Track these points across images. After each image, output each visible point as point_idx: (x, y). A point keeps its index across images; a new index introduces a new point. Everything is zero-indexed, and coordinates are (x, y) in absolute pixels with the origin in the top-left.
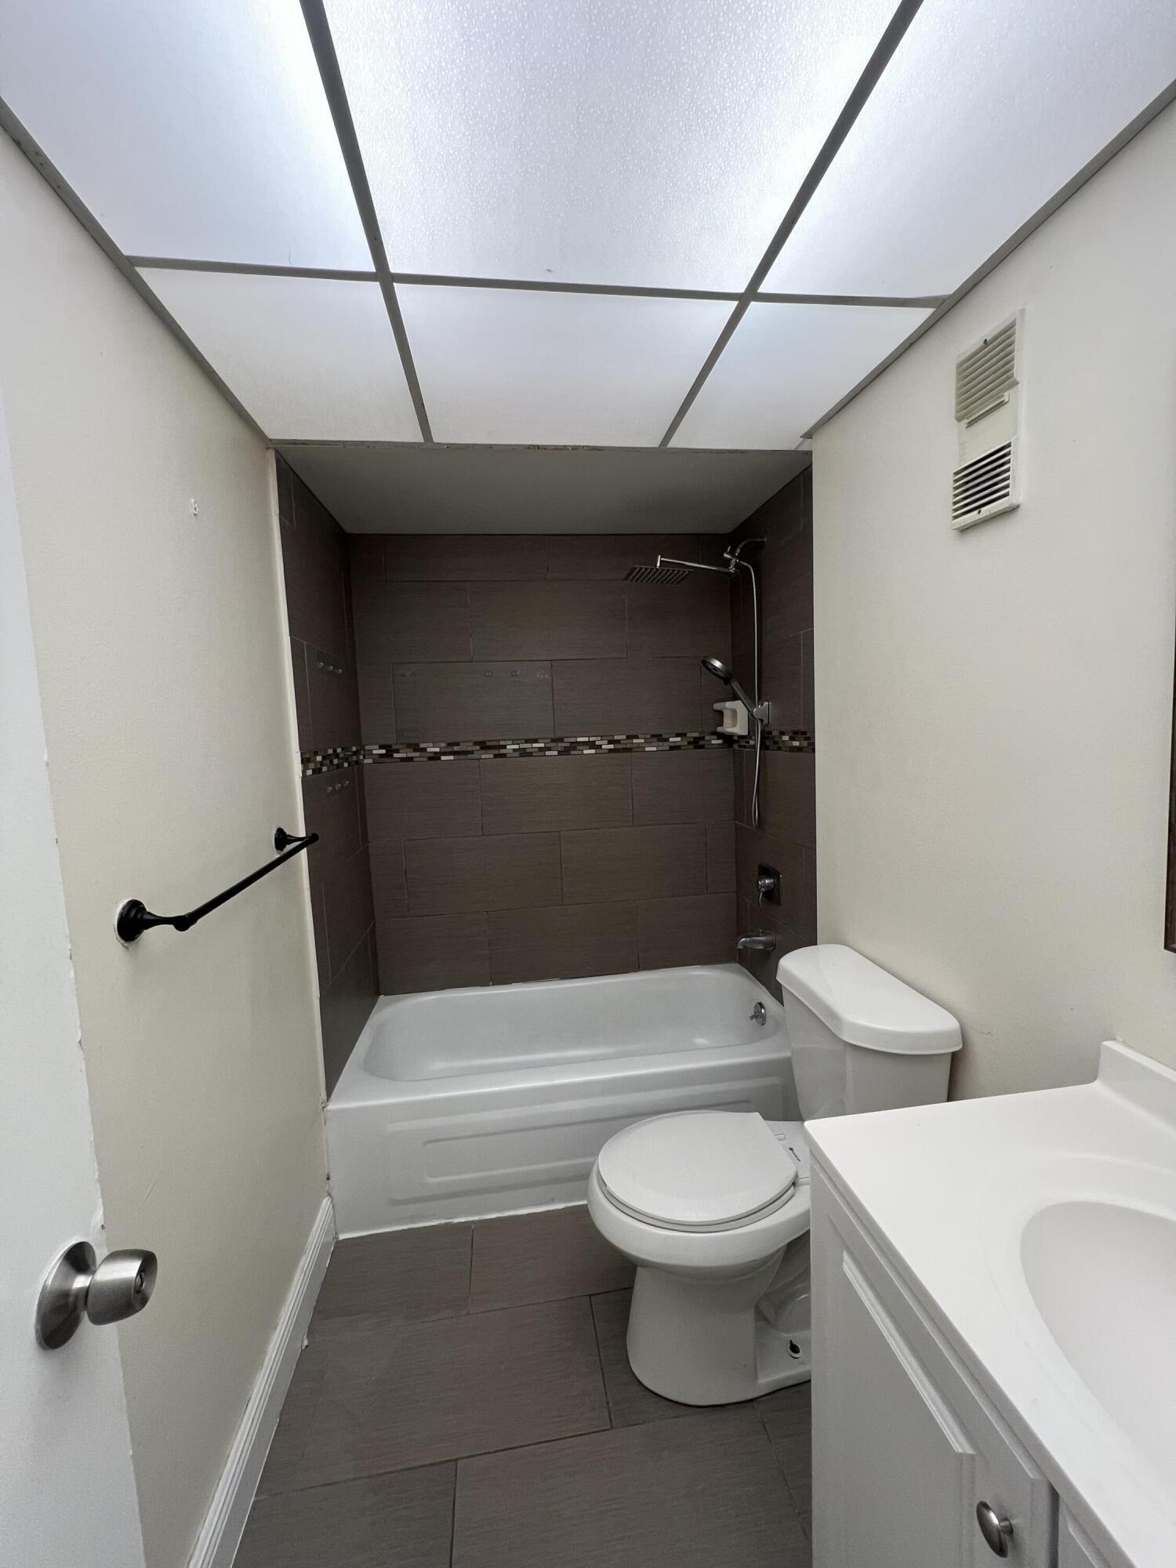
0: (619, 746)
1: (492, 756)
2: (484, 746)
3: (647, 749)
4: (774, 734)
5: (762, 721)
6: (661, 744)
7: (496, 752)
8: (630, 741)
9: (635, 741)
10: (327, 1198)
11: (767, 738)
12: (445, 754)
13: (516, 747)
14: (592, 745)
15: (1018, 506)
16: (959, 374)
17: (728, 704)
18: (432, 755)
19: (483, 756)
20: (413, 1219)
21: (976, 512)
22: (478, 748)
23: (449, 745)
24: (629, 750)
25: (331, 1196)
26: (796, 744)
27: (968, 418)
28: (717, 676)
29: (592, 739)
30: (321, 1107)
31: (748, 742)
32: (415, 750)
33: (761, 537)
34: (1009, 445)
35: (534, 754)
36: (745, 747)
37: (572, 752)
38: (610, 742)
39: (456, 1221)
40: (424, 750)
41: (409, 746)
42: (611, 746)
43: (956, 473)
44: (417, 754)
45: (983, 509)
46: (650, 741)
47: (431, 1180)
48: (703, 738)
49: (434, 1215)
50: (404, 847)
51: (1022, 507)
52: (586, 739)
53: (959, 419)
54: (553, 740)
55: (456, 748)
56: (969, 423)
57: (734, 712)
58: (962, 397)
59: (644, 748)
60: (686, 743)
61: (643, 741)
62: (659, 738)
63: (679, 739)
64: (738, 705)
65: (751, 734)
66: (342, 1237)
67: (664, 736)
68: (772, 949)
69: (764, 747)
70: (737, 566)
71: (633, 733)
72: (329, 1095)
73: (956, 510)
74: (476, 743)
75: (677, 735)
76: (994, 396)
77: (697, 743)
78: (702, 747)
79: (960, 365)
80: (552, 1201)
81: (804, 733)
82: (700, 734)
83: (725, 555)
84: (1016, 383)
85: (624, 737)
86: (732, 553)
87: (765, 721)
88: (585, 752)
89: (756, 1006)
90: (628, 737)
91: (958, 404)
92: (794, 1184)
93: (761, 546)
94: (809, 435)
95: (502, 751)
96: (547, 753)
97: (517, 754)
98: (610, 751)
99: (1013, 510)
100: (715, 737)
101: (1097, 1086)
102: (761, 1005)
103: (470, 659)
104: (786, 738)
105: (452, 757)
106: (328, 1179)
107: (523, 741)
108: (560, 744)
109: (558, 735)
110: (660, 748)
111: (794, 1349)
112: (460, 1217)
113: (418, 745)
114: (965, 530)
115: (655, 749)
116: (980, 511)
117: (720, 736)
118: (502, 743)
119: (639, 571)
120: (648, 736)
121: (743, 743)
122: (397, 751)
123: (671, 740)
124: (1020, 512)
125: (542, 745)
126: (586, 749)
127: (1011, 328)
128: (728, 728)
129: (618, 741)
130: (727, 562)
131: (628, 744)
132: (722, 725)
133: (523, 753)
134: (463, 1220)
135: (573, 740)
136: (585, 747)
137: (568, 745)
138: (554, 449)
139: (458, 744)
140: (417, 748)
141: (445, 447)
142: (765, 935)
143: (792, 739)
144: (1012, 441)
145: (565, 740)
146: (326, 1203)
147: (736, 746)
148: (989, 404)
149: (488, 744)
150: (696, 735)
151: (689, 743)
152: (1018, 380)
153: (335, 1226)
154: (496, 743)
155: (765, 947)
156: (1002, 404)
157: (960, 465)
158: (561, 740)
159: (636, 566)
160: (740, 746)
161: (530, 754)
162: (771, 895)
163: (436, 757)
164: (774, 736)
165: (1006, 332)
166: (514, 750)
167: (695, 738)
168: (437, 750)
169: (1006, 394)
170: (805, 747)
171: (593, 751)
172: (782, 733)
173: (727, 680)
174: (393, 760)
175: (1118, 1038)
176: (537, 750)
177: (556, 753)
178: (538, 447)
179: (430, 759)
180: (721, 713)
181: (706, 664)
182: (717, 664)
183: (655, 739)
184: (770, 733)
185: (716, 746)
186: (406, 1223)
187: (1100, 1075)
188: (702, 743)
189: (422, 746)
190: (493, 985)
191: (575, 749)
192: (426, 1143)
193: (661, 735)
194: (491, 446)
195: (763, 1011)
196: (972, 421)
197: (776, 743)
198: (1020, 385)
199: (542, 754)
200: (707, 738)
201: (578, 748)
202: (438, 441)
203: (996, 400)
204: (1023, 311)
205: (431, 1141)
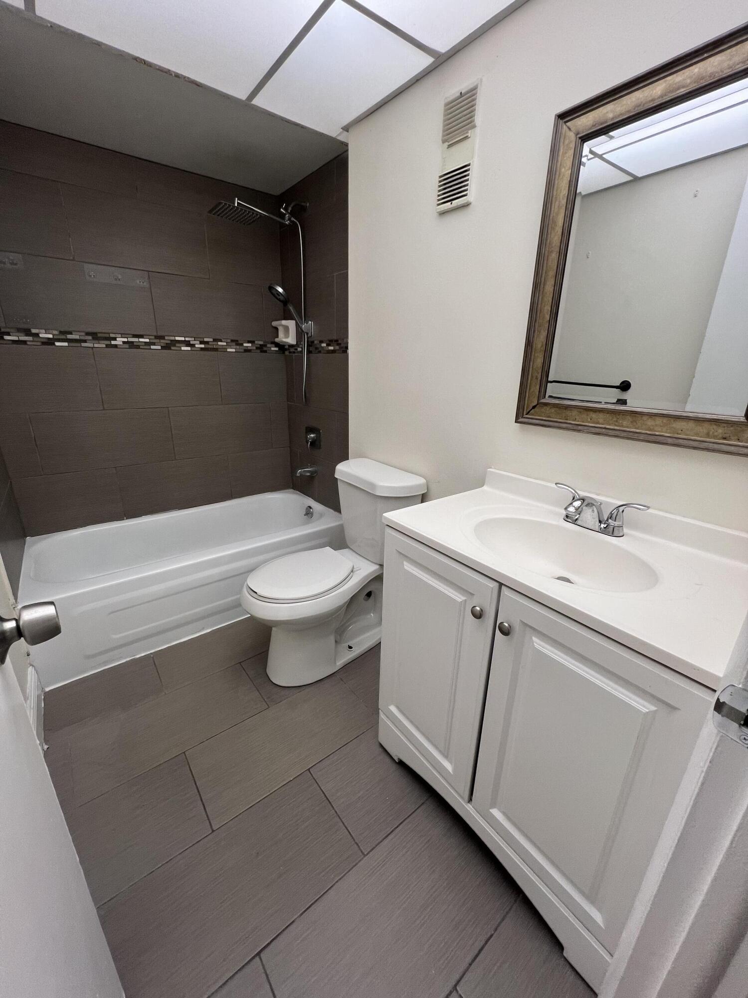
0: (207, 346)
1: (104, 346)
2: (95, 336)
3: (228, 350)
4: (316, 342)
5: (307, 334)
6: (238, 347)
7: (108, 342)
8: (215, 343)
9: (220, 343)
10: (31, 667)
11: (311, 346)
12: (59, 340)
13: (125, 340)
14: (188, 344)
15: (470, 204)
16: (446, 110)
17: (284, 322)
18: (45, 340)
19: (96, 345)
20: (105, 663)
21: (449, 203)
22: (90, 338)
23: (61, 333)
24: (216, 350)
25: (33, 666)
26: (331, 348)
27: (448, 142)
28: (279, 300)
29: (187, 339)
30: (12, 608)
31: (297, 349)
32: (27, 335)
33: (304, 202)
34: (469, 165)
35: (141, 347)
36: (294, 352)
37: (173, 348)
38: (201, 343)
39: (138, 656)
40: (37, 335)
41: (19, 330)
42: (203, 346)
43: (441, 177)
44: (30, 338)
45: (453, 202)
46: (230, 344)
47: (114, 637)
48: (265, 346)
49: (121, 657)
50: (30, 418)
51: (472, 204)
52: (183, 339)
53: (444, 142)
54: (157, 337)
55: (69, 336)
56: (449, 145)
57: (286, 329)
58: (446, 127)
59: (227, 349)
60: (254, 348)
61: (225, 344)
62: (237, 343)
63: (250, 345)
64: (291, 324)
65: (299, 343)
66: (47, 689)
67: (240, 342)
68: (316, 474)
69: (309, 352)
70: (289, 219)
71: (218, 337)
72: (16, 598)
73: (439, 200)
74: (88, 334)
75: (249, 342)
76: (463, 131)
77: (262, 349)
78: (265, 352)
79: (446, 105)
80: (203, 629)
81: (336, 341)
82: (264, 342)
83: (282, 210)
84: (474, 127)
85: (211, 340)
86: (286, 209)
87: (309, 335)
88: (183, 348)
89: (307, 509)
90: (215, 340)
91: (444, 131)
92: (352, 571)
93: (304, 209)
94: (346, 129)
95: (113, 342)
96: (152, 347)
97: (127, 346)
98: (202, 349)
99: (466, 205)
100: (273, 345)
101: (485, 488)
102: (310, 507)
103: (71, 258)
104: (324, 345)
105: (66, 344)
106: (28, 655)
107: (131, 336)
108: (162, 341)
109: (160, 334)
110: (238, 350)
111: (350, 647)
112: (141, 653)
113: (30, 330)
114: (442, 214)
115: (234, 350)
116: (452, 203)
117: (277, 345)
118: (112, 335)
119: (223, 206)
120: (229, 341)
121: (292, 350)
122: (8, 334)
123: (245, 345)
124: (471, 206)
125: (147, 340)
126: (183, 347)
127: (474, 90)
128: (282, 338)
129: (207, 343)
130: (282, 216)
131: (213, 345)
132: (277, 337)
133: (131, 345)
134: (143, 655)
135: (172, 338)
136: (182, 345)
137: (169, 342)
138: (159, 69)
139: (71, 333)
140: (28, 332)
141: (49, 25)
142: (312, 467)
143: (328, 345)
144: (471, 162)
145: (166, 338)
146: (30, 670)
147: (287, 353)
148: (460, 136)
149: (99, 335)
150: (261, 343)
151: (257, 348)
152: (477, 124)
153: (40, 685)
154: (107, 335)
155: (312, 474)
156: (467, 138)
157: (442, 172)
158: (162, 337)
159: (222, 201)
160: (290, 352)
161: (138, 347)
162: (314, 443)
163: (50, 342)
164: (316, 344)
165: (472, 91)
166: (124, 342)
167: (261, 345)
168: (51, 336)
169: (470, 131)
170: (337, 350)
171: (189, 348)
172: (321, 342)
173: (285, 303)
174: (5, 342)
175: (493, 467)
176: (143, 344)
177: (159, 347)
178: (145, 62)
179: (44, 343)
180: (276, 329)
181: (271, 289)
182: (280, 290)
183: (234, 344)
184: (313, 342)
185: (274, 352)
186: (102, 667)
187: (486, 483)
188: (265, 349)
189: (34, 331)
190: (126, 519)
191: (175, 346)
192: (110, 614)
193: (237, 341)
194: (99, 44)
195: (311, 510)
196: (451, 144)
197: (317, 348)
198: (476, 128)
199: (148, 347)
200: (268, 345)
201: (177, 345)
202: (40, 15)
203: (463, 135)
204: (481, 80)
205: (113, 612)
